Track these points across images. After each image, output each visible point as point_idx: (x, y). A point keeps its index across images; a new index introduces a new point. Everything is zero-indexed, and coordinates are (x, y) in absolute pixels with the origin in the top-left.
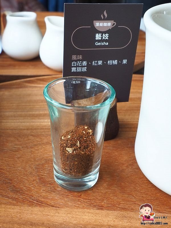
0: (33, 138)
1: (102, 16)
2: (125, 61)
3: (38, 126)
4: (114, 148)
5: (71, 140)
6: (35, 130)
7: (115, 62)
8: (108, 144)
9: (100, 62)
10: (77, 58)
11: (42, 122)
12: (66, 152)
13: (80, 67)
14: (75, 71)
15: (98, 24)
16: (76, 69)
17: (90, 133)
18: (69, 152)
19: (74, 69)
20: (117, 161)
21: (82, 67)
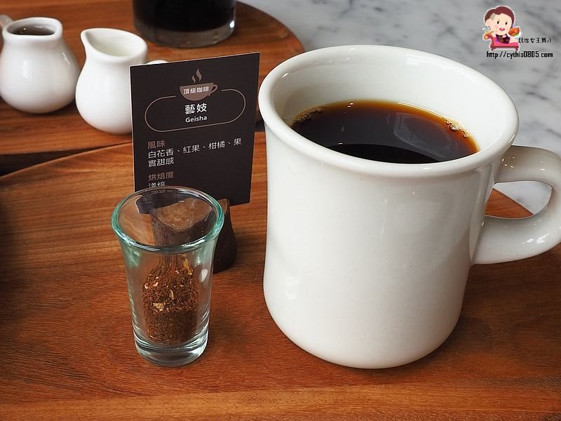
0: (89, 281)
1: (193, 78)
2: (237, 142)
3: (94, 255)
4: (230, 286)
5: (160, 291)
6: (90, 265)
7: (222, 144)
8: (220, 279)
9: (196, 148)
10: (156, 145)
11: (101, 248)
12: (154, 310)
13: (163, 158)
14: (155, 166)
15: (187, 91)
16: (156, 163)
17: (187, 272)
18: (158, 310)
19: (152, 163)
20: (236, 309)
21: (166, 157)
